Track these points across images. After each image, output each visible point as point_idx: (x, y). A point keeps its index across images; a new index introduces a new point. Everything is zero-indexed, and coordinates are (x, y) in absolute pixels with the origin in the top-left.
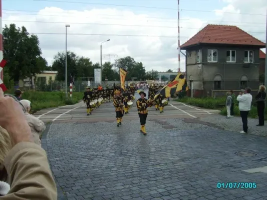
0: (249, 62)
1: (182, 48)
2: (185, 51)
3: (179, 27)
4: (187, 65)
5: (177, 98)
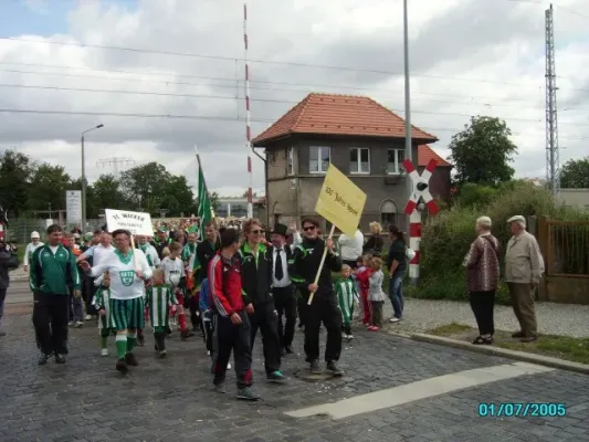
0: (397, 173)
1: (256, 144)
2: (263, 149)
3: (247, 98)
4: (268, 181)
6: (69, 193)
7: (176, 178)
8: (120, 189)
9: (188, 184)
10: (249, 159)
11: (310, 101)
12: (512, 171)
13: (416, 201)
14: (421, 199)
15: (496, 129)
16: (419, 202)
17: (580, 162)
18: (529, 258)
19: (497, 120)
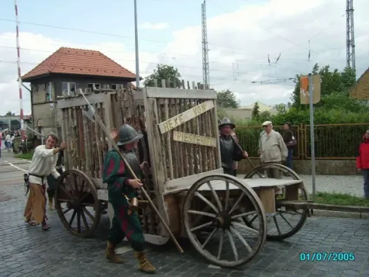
1: (25, 80)
2: (29, 83)
3: (18, 48)
4: (33, 105)
5: (21, 153)
10: (20, 90)
11: (62, 52)
15: (172, 73)
17: (220, 94)
18: (279, 146)
19: (172, 67)
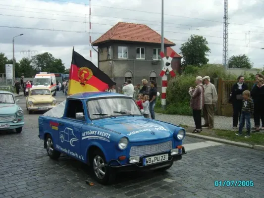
0: (157, 59)
1: (94, 45)
2: (97, 47)
3: (90, 23)
4: (99, 61)
6: (7, 65)
7: (57, 60)
8: (31, 64)
9: (63, 63)
10: (91, 51)
12: (208, 60)
13: (165, 71)
14: (167, 70)
15: (201, 41)
16: (166, 71)
17: (237, 57)
18: (212, 94)
19: (202, 37)
